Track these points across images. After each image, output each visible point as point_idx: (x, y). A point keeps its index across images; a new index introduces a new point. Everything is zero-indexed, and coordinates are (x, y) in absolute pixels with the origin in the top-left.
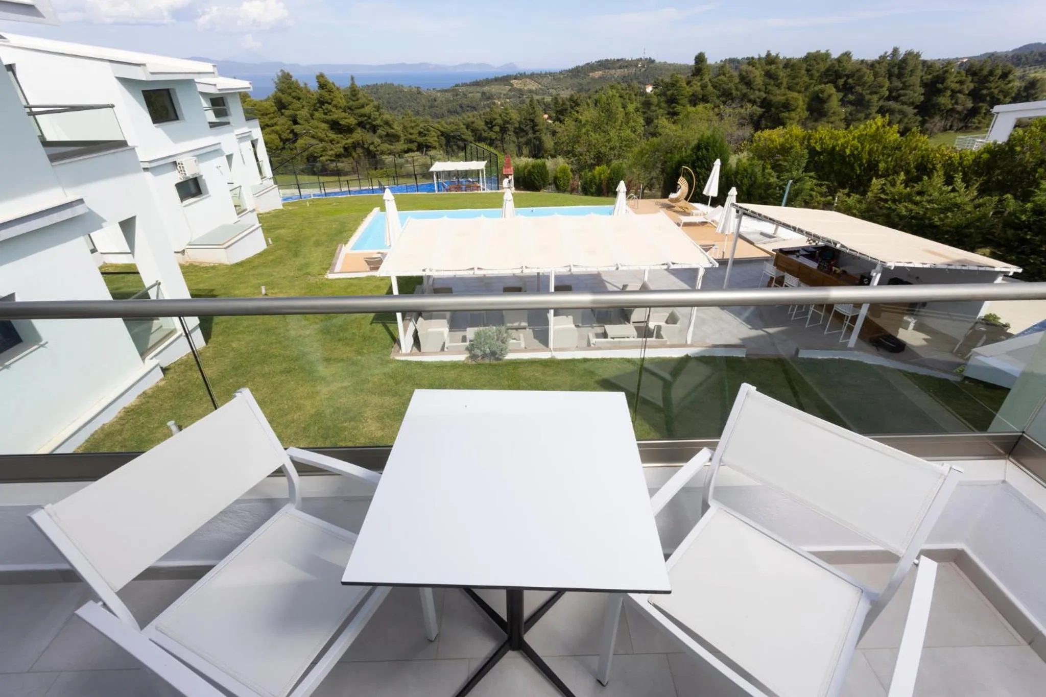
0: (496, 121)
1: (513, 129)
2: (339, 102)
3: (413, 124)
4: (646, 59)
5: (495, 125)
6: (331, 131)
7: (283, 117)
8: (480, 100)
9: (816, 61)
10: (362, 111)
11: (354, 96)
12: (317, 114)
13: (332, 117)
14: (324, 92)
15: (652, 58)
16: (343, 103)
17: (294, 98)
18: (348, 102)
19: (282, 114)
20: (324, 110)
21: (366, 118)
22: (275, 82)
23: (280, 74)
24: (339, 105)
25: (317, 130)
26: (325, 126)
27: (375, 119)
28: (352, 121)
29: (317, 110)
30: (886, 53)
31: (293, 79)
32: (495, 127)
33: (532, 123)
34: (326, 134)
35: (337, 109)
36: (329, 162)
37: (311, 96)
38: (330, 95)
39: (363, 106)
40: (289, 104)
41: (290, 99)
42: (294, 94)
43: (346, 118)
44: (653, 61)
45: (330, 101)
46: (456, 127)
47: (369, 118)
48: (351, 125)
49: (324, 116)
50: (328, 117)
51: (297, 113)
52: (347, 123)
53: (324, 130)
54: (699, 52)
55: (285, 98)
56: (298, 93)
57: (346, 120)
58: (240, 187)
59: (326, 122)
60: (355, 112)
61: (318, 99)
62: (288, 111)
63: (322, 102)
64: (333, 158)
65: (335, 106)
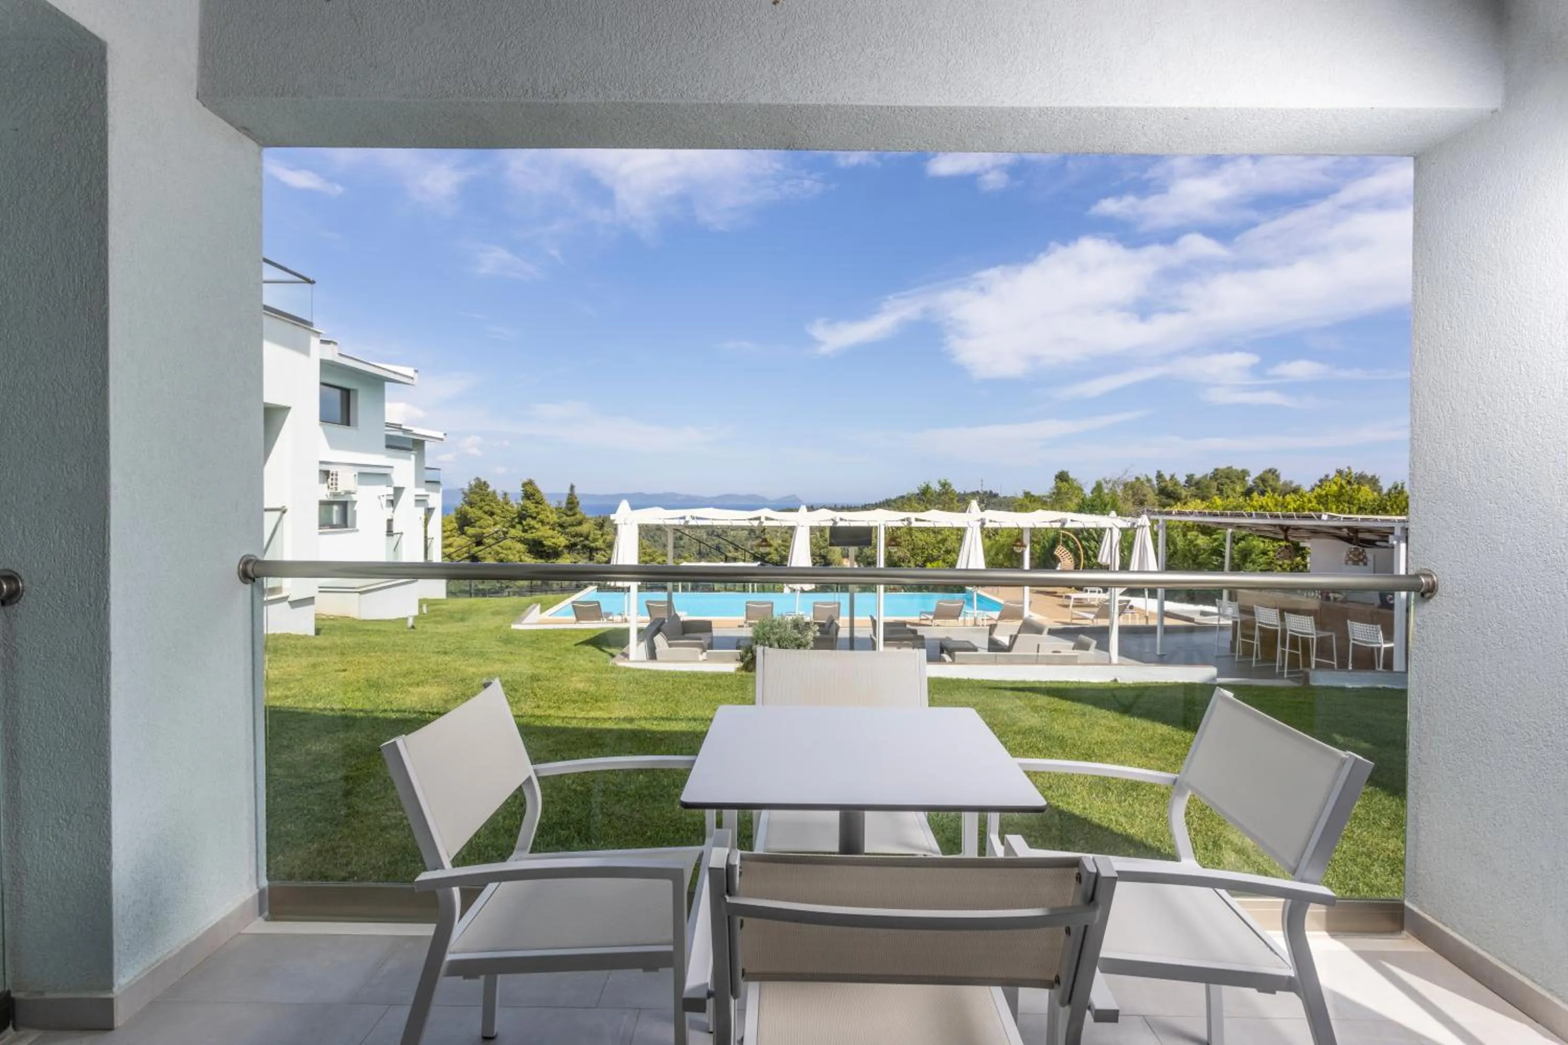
0: (770, 557)
2: (547, 517)
4: (985, 493)
6: (529, 555)
7: (463, 536)
8: (747, 539)
9: (1230, 479)
10: (578, 529)
11: (571, 509)
12: (513, 532)
13: (534, 535)
14: (530, 505)
15: (994, 492)
16: (554, 518)
17: (486, 513)
18: (559, 518)
19: (463, 533)
20: (523, 526)
21: (582, 539)
24: (546, 520)
25: (509, 552)
27: (595, 540)
28: (562, 541)
29: (513, 527)
30: (1327, 476)
31: (490, 490)
33: (823, 561)
34: (520, 557)
35: (542, 525)
37: (510, 508)
38: (536, 507)
39: (580, 523)
40: (476, 521)
41: (479, 513)
42: (487, 508)
43: (553, 537)
44: (996, 496)
45: (534, 515)
47: (587, 538)
48: (559, 547)
49: (523, 534)
50: (528, 536)
51: (485, 531)
52: (554, 543)
53: (519, 552)
54: (1060, 470)
55: (473, 513)
56: (493, 508)
57: (553, 540)
58: (402, 534)
59: (522, 541)
60: (567, 530)
61: (519, 512)
62: (472, 529)
63: (522, 516)
65: (542, 522)
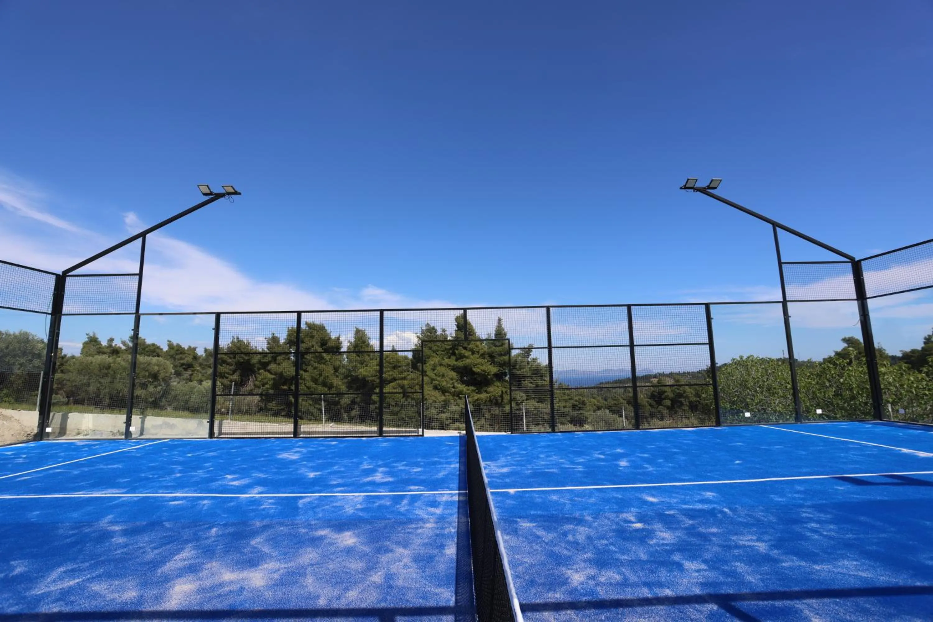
1: (688, 404)
3: (566, 397)
5: (665, 399)
22: (418, 337)
23: (424, 328)
26: (453, 374)
32: (664, 401)
36: (450, 421)
46: (615, 402)
64: (457, 416)
